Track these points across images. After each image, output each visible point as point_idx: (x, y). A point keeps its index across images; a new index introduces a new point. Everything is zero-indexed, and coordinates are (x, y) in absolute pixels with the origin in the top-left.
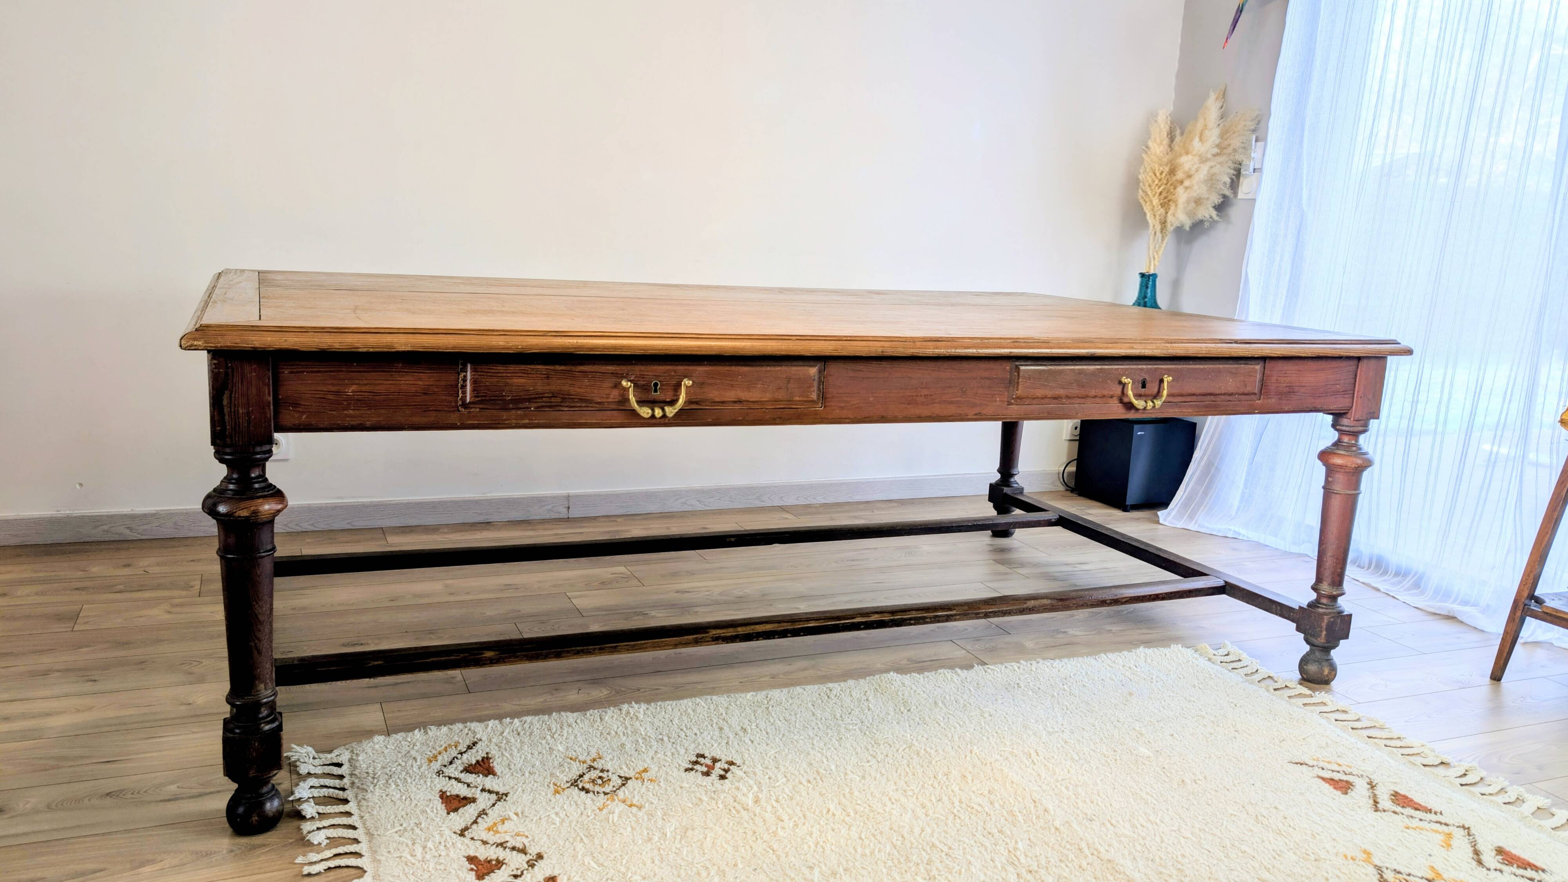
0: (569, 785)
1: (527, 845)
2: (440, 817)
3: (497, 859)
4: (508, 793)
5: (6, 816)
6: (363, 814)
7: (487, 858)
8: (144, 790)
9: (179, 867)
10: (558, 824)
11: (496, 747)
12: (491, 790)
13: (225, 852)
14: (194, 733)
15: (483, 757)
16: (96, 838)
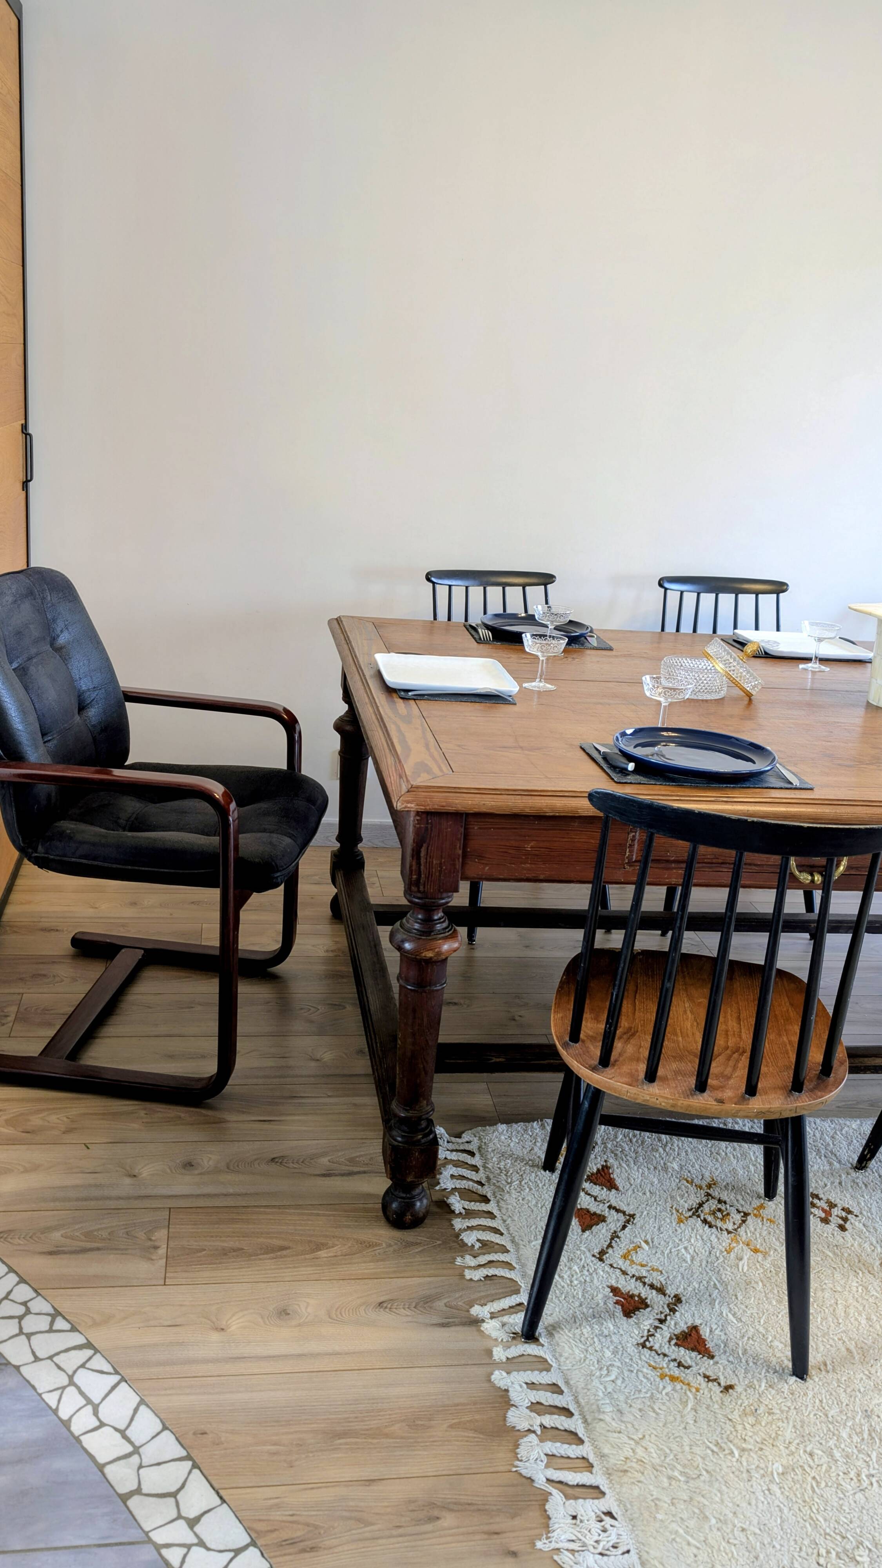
0: (690, 1213)
1: (664, 1283)
2: (576, 1233)
3: (639, 1296)
4: (634, 1215)
5: (196, 1172)
6: (505, 1217)
7: (629, 1292)
8: (301, 1160)
9: (350, 1257)
10: (689, 1262)
11: (613, 1155)
12: (618, 1208)
13: (384, 1245)
14: (329, 1096)
15: (603, 1166)
16: (274, 1210)
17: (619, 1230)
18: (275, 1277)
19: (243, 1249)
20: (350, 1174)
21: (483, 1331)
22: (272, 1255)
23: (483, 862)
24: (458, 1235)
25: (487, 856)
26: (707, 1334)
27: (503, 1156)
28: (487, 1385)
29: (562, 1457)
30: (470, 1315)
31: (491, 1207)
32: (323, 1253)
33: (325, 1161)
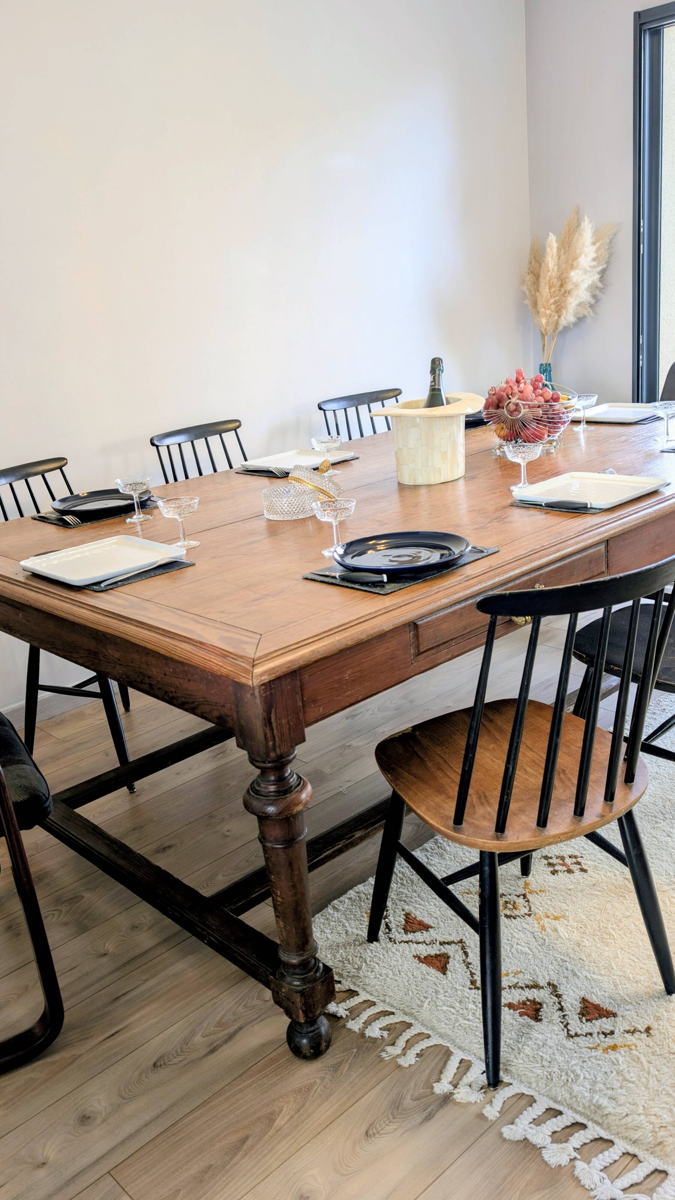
1: (532, 979)
2: (442, 979)
3: (528, 1000)
4: (462, 940)
5: (98, 1121)
6: (382, 998)
7: (519, 1001)
8: (179, 1050)
9: (303, 1109)
10: (531, 953)
11: (402, 902)
12: (446, 941)
13: (319, 1081)
14: (146, 980)
15: (404, 915)
16: (200, 1111)
17: (464, 958)
18: (263, 1171)
19: (211, 1166)
20: (231, 1037)
21: (460, 1103)
22: (241, 1153)
23: (318, 704)
24: (362, 1035)
25: (319, 698)
26: (596, 1000)
27: (332, 949)
28: (506, 1145)
29: (611, 1164)
30: (438, 1095)
31: (363, 996)
32: (279, 1122)
33: (198, 1038)
